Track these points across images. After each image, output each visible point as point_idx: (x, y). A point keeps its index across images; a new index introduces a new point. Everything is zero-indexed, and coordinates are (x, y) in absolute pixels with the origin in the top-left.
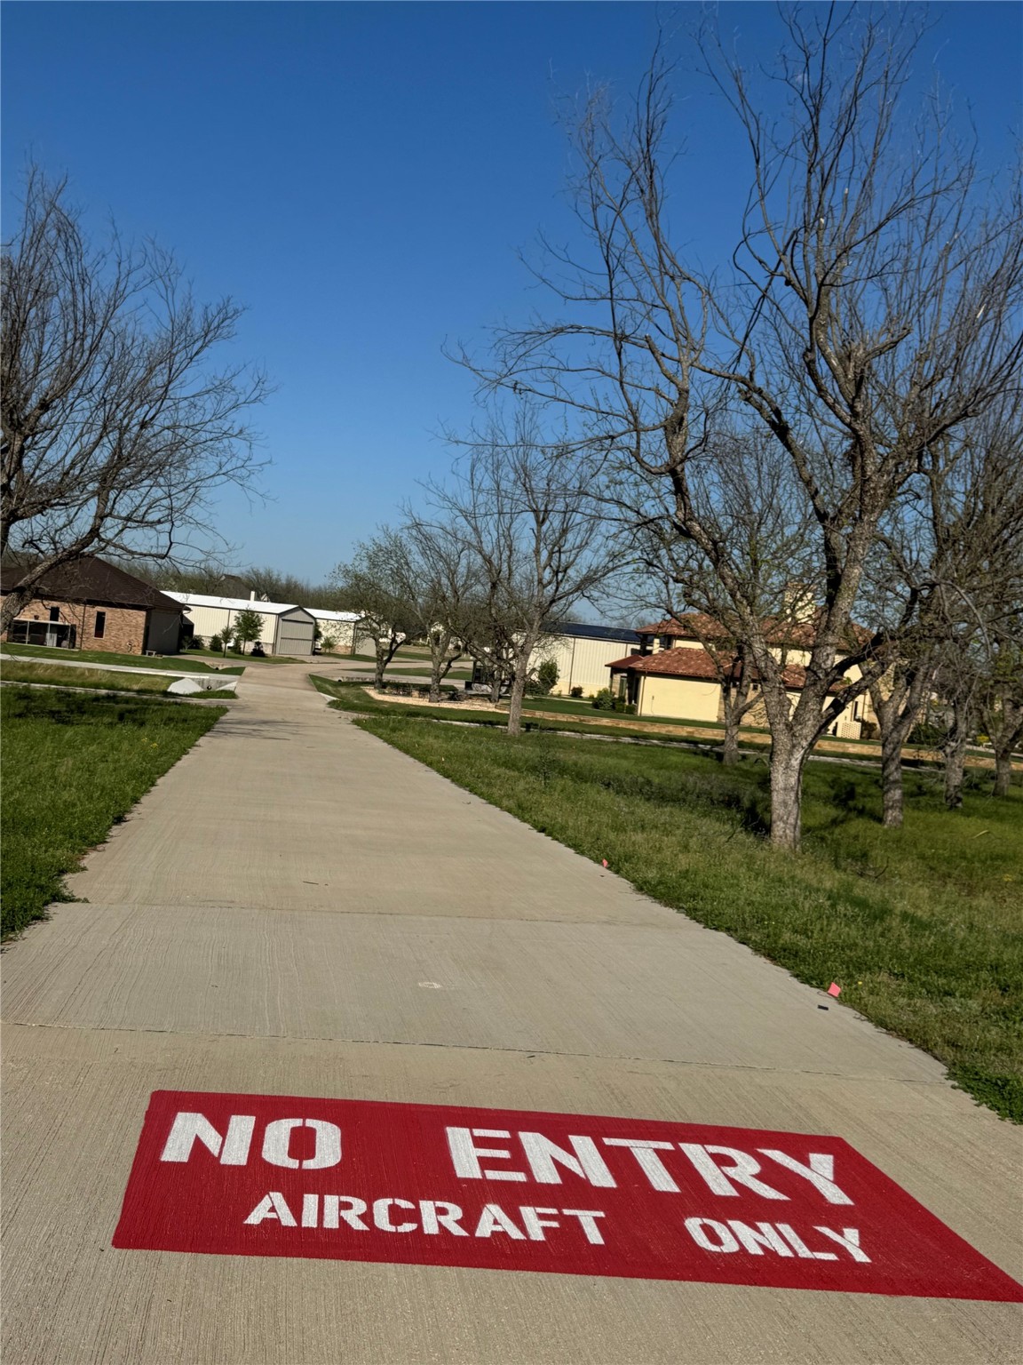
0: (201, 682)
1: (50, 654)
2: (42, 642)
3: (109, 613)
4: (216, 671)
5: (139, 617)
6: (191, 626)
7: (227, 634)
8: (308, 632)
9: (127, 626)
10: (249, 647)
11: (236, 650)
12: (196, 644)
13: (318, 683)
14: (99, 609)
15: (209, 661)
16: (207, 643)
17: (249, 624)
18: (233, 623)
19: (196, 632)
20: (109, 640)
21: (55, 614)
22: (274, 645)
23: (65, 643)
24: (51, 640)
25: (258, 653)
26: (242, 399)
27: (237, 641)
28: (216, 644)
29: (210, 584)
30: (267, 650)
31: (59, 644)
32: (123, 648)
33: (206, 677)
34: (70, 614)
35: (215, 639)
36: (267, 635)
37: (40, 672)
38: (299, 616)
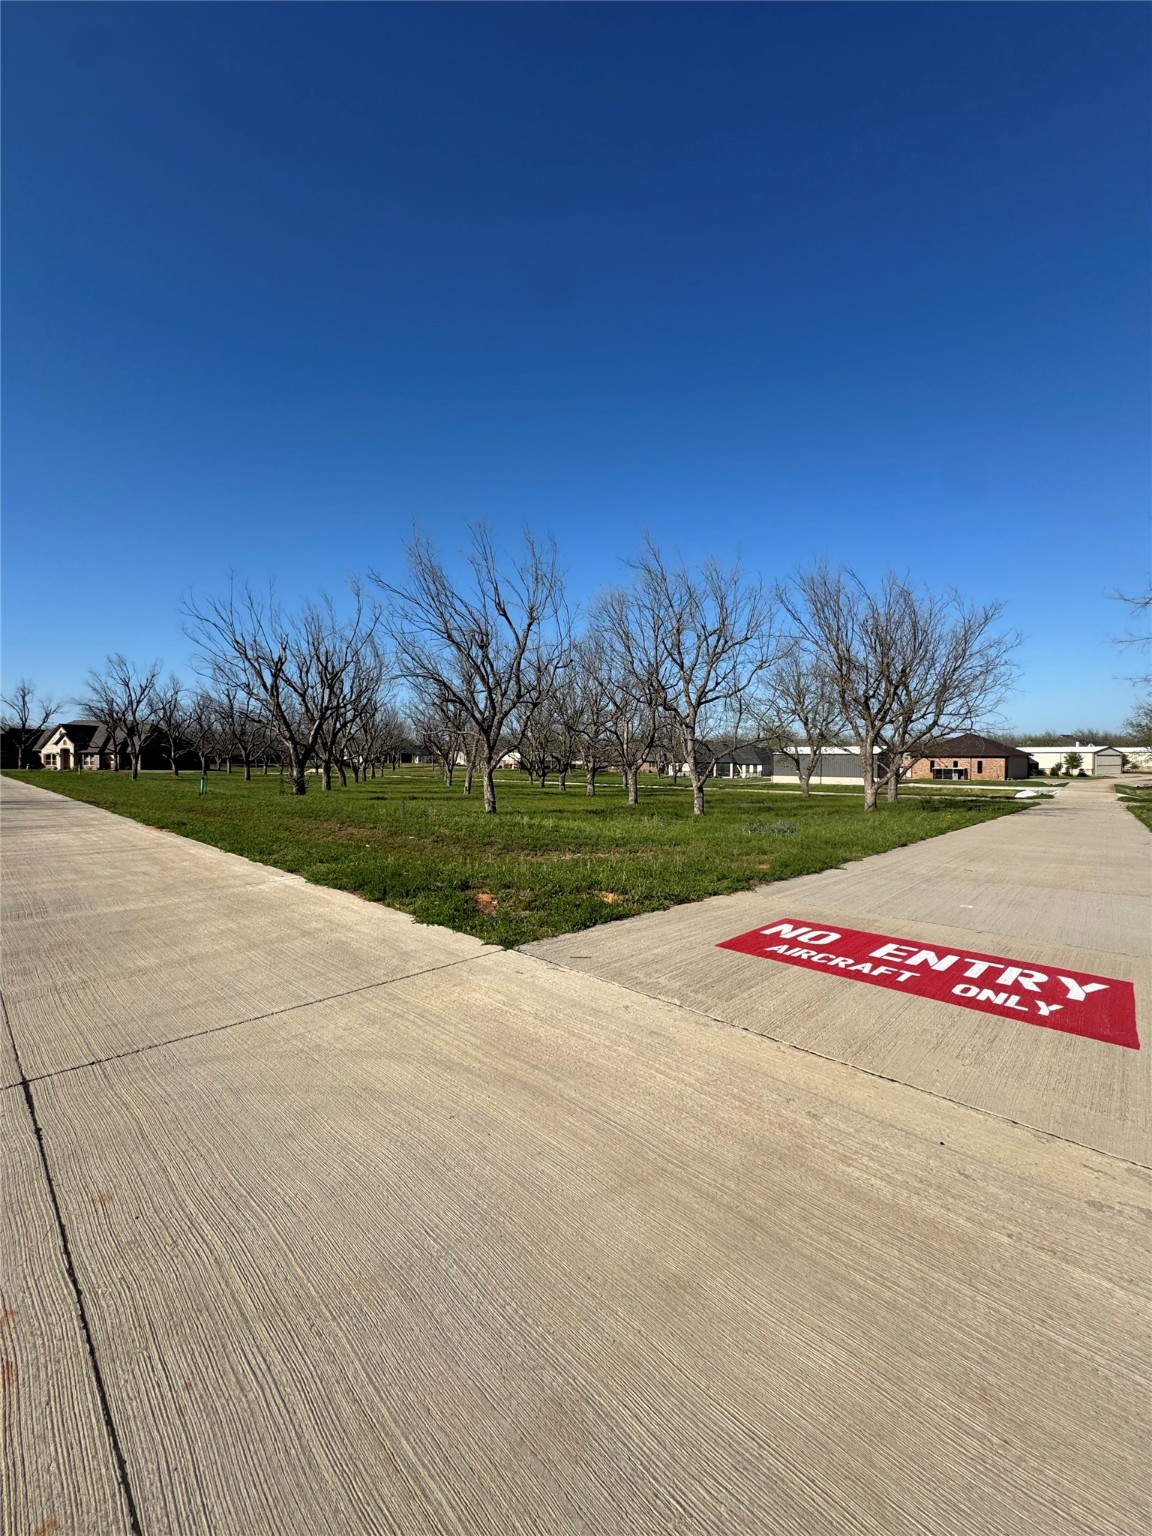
0: (1037, 792)
1: (955, 783)
2: (951, 778)
3: (984, 760)
4: (1051, 786)
5: (1002, 762)
6: (1037, 764)
7: (1059, 767)
8: (1119, 761)
9: (995, 767)
10: (1075, 772)
11: (1068, 774)
12: (1041, 773)
13: (1118, 788)
14: (979, 759)
15: (1046, 781)
16: (1048, 772)
17: (1074, 760)
18: (1063, 760)
19: (1040, 767)
20: (986, 774)
21: (956, 764)
22: (1093, 770)
23: (963, 777)
24: (955, 777)
25: (1082, 775)
26: (1009, 646)
27: (1067, 769)
28: (1055, 772)
29: (1048, 741)
30: (1089, 773)
31: (959, 778)
32: (994, 779)
33: (1040, 789)
34: (963, 763)
35: (1053, 769)
36: (1087, 764)
37: (945, 791)
38: (1110, 752)
